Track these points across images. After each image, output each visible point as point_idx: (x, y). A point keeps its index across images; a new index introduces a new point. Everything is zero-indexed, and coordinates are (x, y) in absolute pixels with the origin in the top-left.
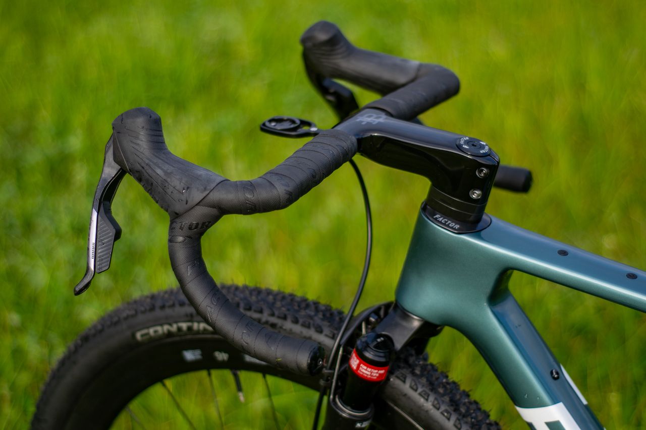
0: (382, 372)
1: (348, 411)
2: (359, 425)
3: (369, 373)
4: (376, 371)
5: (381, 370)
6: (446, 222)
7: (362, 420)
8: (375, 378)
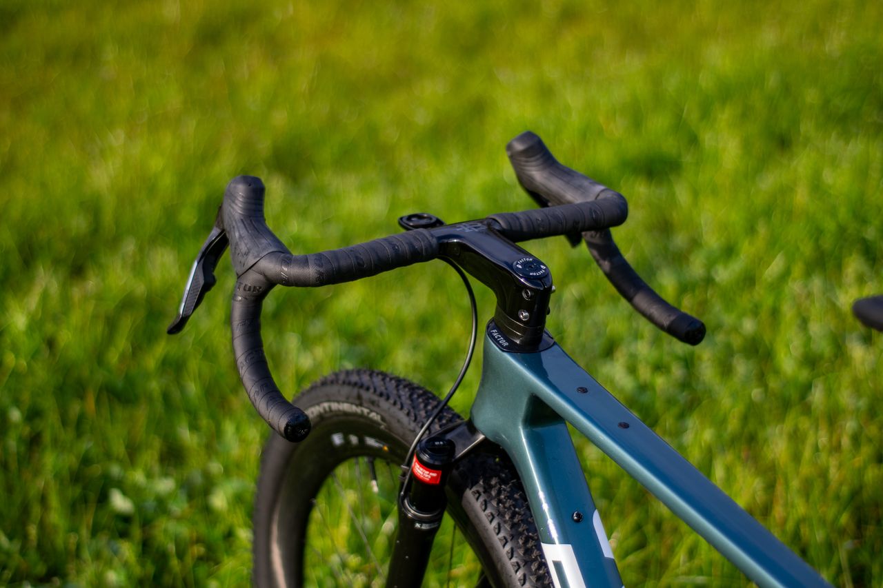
0: (434, 475)
1: (412, 511)
2: (418, 525)
3: (420, 472)
4: (428, 472)
5: (433, 472)
6: (499, 337)
7: (421, 521)
8: (428, 479)
